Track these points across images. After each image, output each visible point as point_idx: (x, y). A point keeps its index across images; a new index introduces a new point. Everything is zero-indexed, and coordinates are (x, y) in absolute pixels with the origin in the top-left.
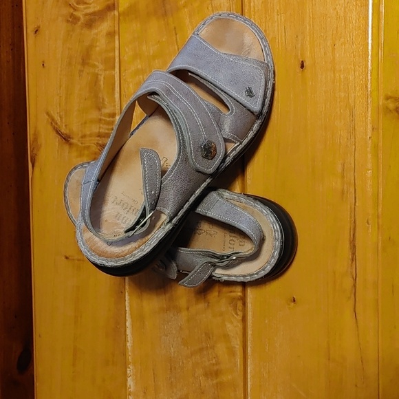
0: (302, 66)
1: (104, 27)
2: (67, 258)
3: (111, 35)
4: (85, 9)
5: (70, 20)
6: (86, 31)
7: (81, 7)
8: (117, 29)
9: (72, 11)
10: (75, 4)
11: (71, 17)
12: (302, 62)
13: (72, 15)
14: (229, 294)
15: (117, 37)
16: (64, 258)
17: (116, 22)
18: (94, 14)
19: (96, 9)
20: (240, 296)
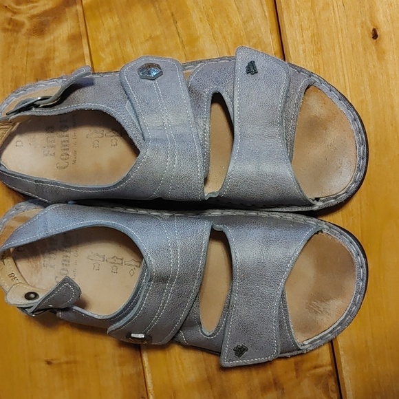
0: (375, 36)
1: (64, 30)
2: (49, 363)
3: (75, 39)
4: (30, 9)
5: (10, 27)
6: (36, 40)
7: (23, 7)
8: (83, 29)
9: (9, 15)
10: (14, 5)
11: (9, 24)
12: (374, 30)
13: (10, 21)
14: (313, 372)
15: (84, 41)
16: (43, 365)
17: (81, 20)
18: (45, 13)
19: (47, 7)
20: (330, 371)
